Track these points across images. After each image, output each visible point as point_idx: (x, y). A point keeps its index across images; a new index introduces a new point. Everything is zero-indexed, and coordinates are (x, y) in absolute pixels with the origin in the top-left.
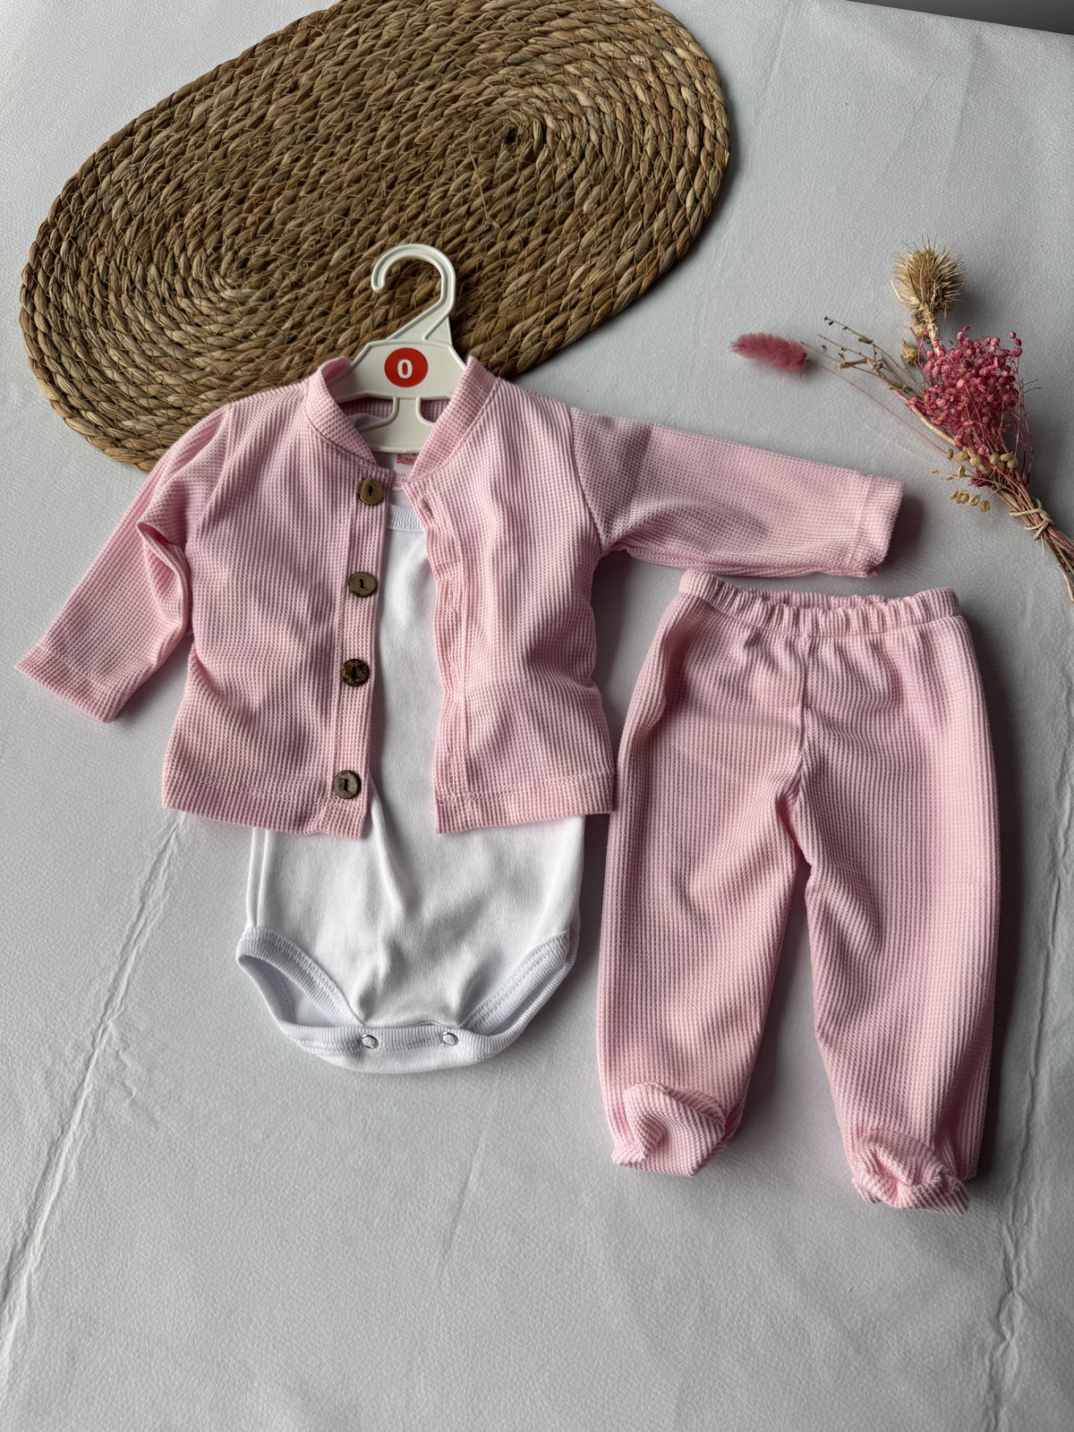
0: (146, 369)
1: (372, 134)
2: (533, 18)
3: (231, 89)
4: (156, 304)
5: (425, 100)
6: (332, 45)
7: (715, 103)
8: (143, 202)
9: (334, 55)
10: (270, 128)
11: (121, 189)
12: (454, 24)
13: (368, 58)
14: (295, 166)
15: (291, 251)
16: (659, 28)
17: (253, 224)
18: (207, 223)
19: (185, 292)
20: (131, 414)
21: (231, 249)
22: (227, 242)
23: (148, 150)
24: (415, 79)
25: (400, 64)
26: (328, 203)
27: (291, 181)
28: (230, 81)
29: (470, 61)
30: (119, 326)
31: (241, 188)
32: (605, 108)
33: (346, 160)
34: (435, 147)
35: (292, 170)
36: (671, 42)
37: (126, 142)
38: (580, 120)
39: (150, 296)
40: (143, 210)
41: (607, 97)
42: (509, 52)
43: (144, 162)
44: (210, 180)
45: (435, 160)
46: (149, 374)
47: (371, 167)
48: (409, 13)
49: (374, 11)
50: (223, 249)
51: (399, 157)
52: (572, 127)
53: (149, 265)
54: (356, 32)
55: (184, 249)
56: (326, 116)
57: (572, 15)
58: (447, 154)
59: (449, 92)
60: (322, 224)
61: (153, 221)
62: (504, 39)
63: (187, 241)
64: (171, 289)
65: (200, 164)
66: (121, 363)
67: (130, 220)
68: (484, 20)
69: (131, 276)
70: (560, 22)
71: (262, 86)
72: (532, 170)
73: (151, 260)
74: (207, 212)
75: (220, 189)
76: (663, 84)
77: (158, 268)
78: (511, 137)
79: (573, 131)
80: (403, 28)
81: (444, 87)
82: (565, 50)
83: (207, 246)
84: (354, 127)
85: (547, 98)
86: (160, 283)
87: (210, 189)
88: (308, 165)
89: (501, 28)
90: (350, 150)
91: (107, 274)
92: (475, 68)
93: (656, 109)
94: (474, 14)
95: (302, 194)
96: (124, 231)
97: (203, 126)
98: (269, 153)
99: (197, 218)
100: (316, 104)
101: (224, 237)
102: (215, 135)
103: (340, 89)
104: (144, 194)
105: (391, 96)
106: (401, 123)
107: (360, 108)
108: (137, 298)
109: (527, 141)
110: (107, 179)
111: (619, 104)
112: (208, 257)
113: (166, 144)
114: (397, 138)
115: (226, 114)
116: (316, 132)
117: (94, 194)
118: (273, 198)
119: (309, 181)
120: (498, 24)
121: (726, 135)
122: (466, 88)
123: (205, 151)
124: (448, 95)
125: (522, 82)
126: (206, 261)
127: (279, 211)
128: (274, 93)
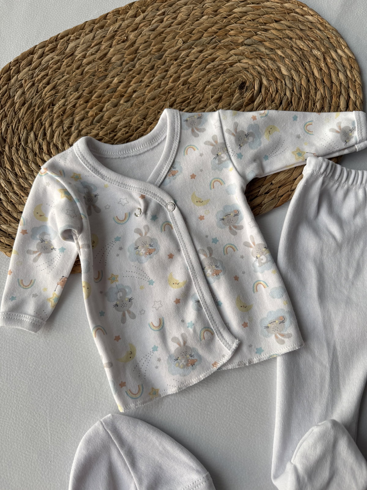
0: (19, 195)
1: (165, 73)
2: (261, 20)
3: (91, 35)
4: (30, 156)
5: (197, 58)
6: (150, 19)
7: (357, 83)
8: (33, 94)
9: (150, 25)
10: (109, 61)
11: (22, 84)
12: (218, 17)
13: (168, 30)
14: (120, 85)
15: (111, 135)
16: (329, 36)
17: (91, 116)
18: (67, 111)
19: (48, 151)
20: (6, 220)
21: (76, 130)
22: (76, 124)
23: (40, 64)
24: (193, 45)
25: (186, 35)
26: (136, 110)
27: (117, 94)
28: (91, 31)
29: (224, 39)
30: (8, 166)
31: (88, 94)
32: (296, 78)
33: (148, 86)
34: (199, 86)
35: (118, 87)
36: (335, 45)
37: (29, 58)
38: (282, 82)
39: (28, 151)
40: (32, 98)
41: (297, 71)
42: (246, 38)
43: (37, 70)
44: (71, 87)
45: (198, 93)
46: (20, 198)
47: (162, 92)
48: (193, 7)
49: (174, 4)
50: (73, 129)
51: (178, 89)
52: (276, 85)
53: (30, 131)
54: (163, 14)
55: (51, 125)
56: (141, 59)
57: (282, 22)
58: (205, 90)
59: (210, 55)
60: (130, 122)
61: (37, 105)
62: (244, 29)
63: (54, 120)
64: (40, 148)
65: (68, 76)
66: (6, 189)
67: (24, 104)
68: (234, 18)
69: (19, 137)
70: (275, 25)
71: (108, 36)
72: (252, 107)
73: (32, 129)
74: (67, 105)
75: (76, 93)
76: (329, 68)
77: (35, 134)
78: (242, 86)
79: (277, 88)
80: (189, 15)
81: (208, 52)
82: (276, 41)
83: (64, 126)
84: (155, 67)
85: (264, 67)
86: (35, 144)
87: (71, 92)
88: (127, 86)
89: (243, 24)
90: (152, 81)
91: (7, 134)
92: (226, 43)
93: (324, 82)
94: (229, 13)
95: (122, 102)
96: (20, 109)
97: (72, 54)
98: (107, 75)
99: (61, 107)
100: (136, 51)
101: (75, 121)
102: (79, 60)
103: (150, 45)
104: (33, 90)
105: (178, 53)
106: (182, 69)
107: (160, 58)
108: (21, 151)
109: (251, 90)
110: (15, 77)
111: (304, 77)
112: (64, 132)
113: (50, 62)
114: (179, 77)
115: (86, 49)
116: (134, 67)
117: (7, 85)
118: (105, 102)
119: (126, 95)
120: (241, 21)
121: (362, 104)
122: (221, 54)
123: (71, 69)
124: (210, 57)
125: (251, 56)
126: (62, 134)
127: (107, 110)
128: (114, 42)
